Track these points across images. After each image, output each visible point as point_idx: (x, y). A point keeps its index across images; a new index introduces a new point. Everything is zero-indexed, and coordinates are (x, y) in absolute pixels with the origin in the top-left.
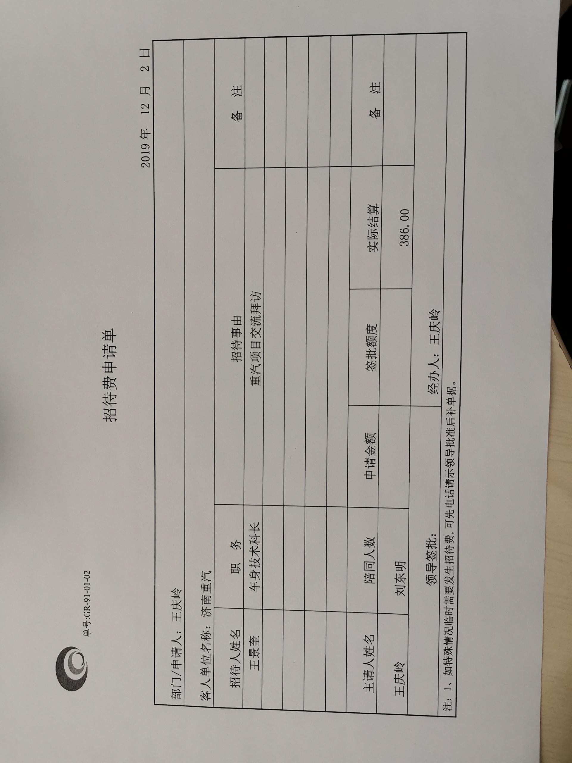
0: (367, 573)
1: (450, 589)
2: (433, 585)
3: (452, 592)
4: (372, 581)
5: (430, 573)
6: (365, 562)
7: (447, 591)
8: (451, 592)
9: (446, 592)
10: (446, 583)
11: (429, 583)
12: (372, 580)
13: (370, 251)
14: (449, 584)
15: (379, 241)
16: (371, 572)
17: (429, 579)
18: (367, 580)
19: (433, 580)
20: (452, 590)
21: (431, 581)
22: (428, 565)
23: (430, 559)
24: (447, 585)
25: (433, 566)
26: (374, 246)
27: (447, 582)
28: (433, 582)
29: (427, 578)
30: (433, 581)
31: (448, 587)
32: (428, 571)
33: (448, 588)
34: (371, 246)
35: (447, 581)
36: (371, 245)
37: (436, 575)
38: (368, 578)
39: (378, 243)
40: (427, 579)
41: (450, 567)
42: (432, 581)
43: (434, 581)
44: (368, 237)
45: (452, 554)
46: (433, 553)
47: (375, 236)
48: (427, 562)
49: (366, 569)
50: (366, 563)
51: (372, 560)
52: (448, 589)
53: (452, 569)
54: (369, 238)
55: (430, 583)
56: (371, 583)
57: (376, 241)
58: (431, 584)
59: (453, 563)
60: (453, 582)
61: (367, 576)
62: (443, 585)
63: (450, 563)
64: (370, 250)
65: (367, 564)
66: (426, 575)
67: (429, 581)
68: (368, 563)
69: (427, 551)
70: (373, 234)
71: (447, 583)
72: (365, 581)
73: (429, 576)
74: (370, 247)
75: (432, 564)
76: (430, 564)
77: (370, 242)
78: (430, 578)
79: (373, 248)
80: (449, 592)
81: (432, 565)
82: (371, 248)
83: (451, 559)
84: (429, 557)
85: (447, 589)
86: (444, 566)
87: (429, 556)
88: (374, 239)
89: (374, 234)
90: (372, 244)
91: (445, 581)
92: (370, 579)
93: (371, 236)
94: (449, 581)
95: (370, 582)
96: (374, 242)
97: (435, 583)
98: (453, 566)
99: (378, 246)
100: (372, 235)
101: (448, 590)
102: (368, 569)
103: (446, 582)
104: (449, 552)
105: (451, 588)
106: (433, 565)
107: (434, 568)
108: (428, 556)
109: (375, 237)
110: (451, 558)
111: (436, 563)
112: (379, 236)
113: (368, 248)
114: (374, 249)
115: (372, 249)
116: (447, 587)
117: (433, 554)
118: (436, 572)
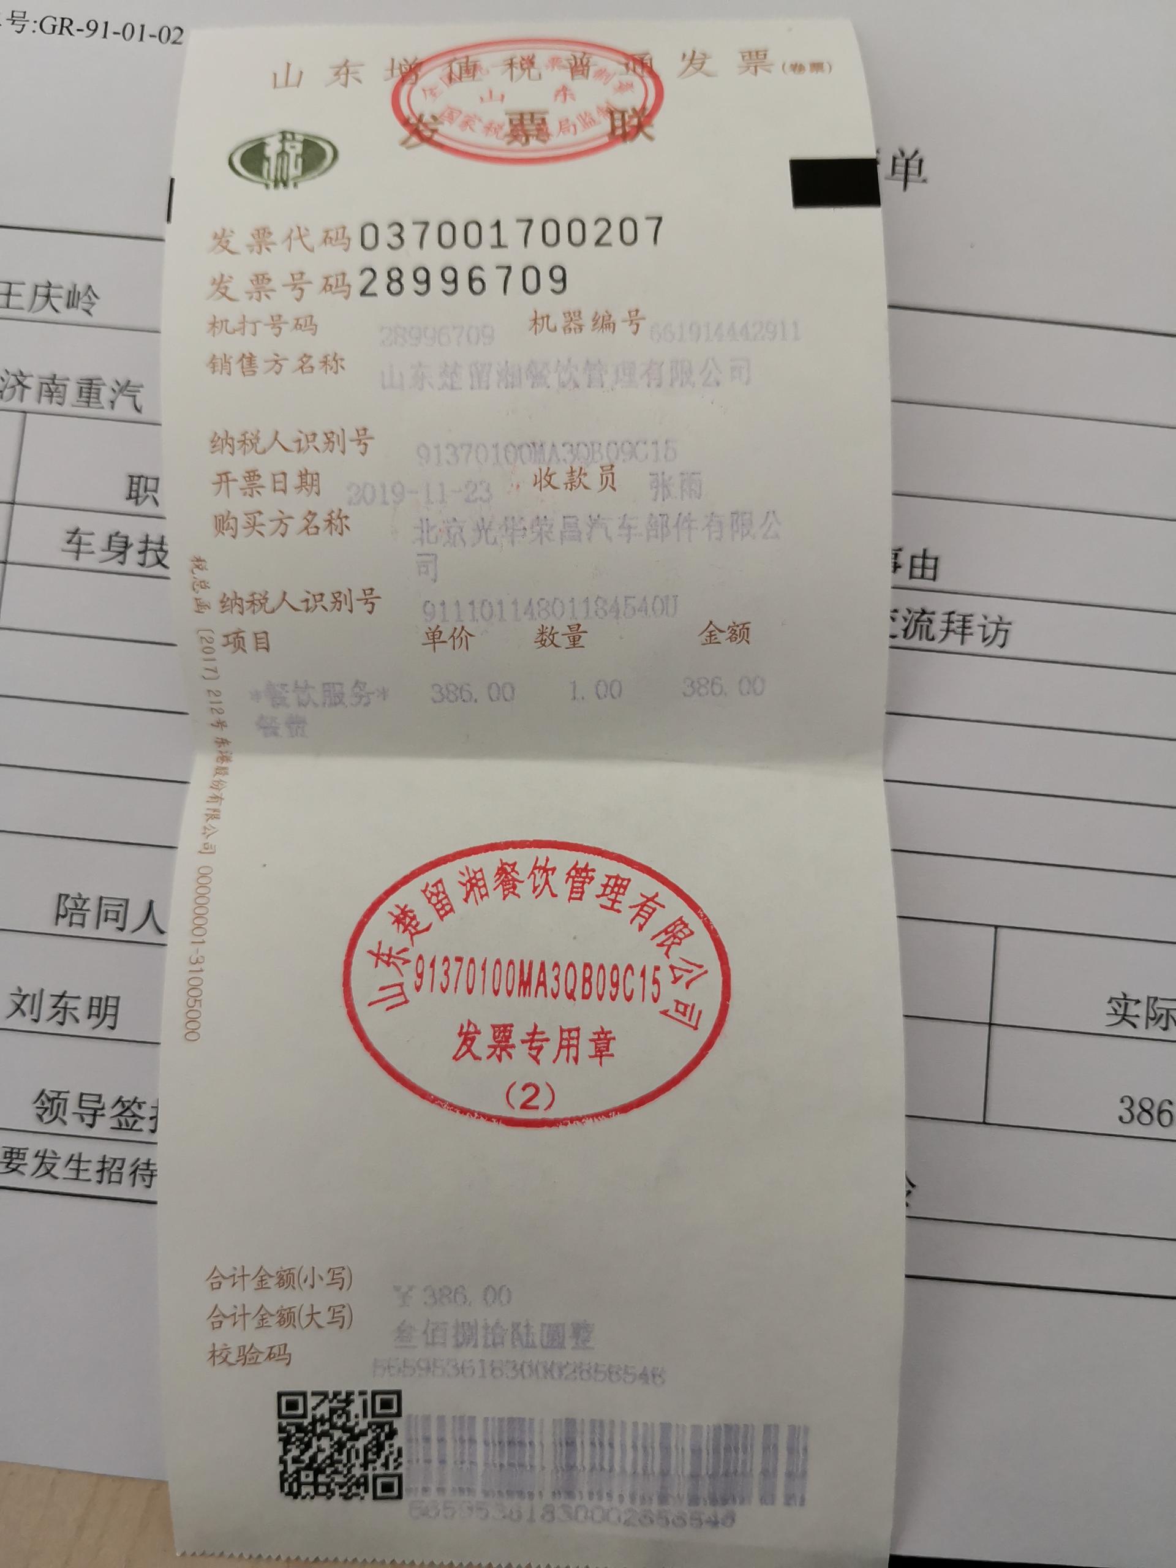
0: (92, 905)
1: (19, 1165)
2: (32, 1111)
3: (9, 1170)
4: (64, 917)
5: (72, 1105)
6: (127, 901)
7: (12, 1153)
8: (7, 1167)
9: (9, 1150)
10: (39, 1152)
11: (43, 1098)
12: (68, 917)
13: (1110, 1002)
14: (32, 1163)
15: (1141, 1032)
16: (90, 918)
17: (54, 1099)
18: (69, 904)
19: (51, 1114)
20: (13, 1170)
21: (48, 1105)
22: (99, 1102)
23: (118, 1109)
24: (30, 1155)
25: (94, 1115)
26: (1125, 1015)
27: (41, 1156)
28: (43, 1110)
29: (59, 1093)
30: (48, 1112)
31: (23, 1159)
32: (81, 1100)
33: (21, 1156)
34: (1126, 1004)
35: (44, 1157)
36: (1131, 1004)
37: (65, 1123)
38: (76, 905)
39: (1134, 1026)
40: (55, 1095)
41: (86, 1170)
42: (46, 1109)
43: (47, 1117)
44: (1156, 999)
45: (127, 1180)
46: (135, 1122)
47: (1157, 1019)
48: (108, 1100)
49: (104, 902)
50: (124, 903)
51: (130, 926)
52: (17, 1158)
53: (82, 1175)
54: (1152, 1001)
55: (43, 1103)
56: (58, 916)
57: (1141, 1022)
58: (38, 1104)
59: (100, 1182)
60: (37, 1175)
61: (80, 902)
62: (35, 1144)
63: (102, 1171)
64: (1114, 1001)
65: (121, 905)
66: (68, 1092)
67: (49, 1100)
68: (121, 909)
69: (144, 1103)
70: (1162, 1015)
71: (36, 1156)
72: (67, 896)
73: (66, 1100)
74: (1123, 1002)
75: (103, 1115)
76: (103, 1109)
77: (1138, 1002)
78: (59, 1105)
79: (1121, 1011)
80: (8, 1160)
81: (99, 1112)
82: (1120, 1006)
83: (113, 1175)
84: (123, 1106)
85: (18, 1153)
86: (92, 1152)
87: (128, 1108)
88: (1148, 1017)
89: (1163, 1021)
90: (1133, 1009)
91: (46, 1151)
92: (70, 912)
93: (1158, 1008)
94: (42, 1163)
95: (62, 913)
96: (1137, 1016)
97: (40, 1117)
98: (89, 1180)
99: (1126, 1029)
100: (1159, 1012)
101: (14, 1156)
102: (103, 909)
103: (41, 1154)
104: (134, 1172)
105: (19, 1169)
106: (98, 1118)
107: (89, 1120)
108: (127, 1104)
109: (1153, 1019)
110: (115, 1178)
111: (104, 1126)
112: (1156, 1032)
113: (1122, 997)
114: (1116, 1014)
115: (1117, 1007)
116: (24, 1154)
117: (133, 1119)
118: (74, 1125)
